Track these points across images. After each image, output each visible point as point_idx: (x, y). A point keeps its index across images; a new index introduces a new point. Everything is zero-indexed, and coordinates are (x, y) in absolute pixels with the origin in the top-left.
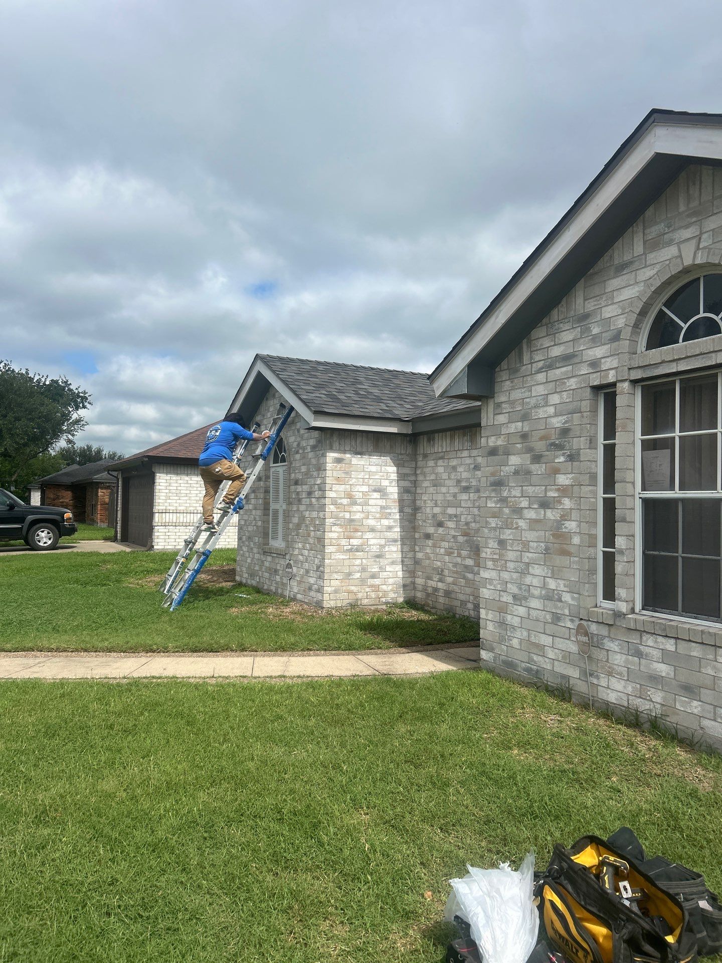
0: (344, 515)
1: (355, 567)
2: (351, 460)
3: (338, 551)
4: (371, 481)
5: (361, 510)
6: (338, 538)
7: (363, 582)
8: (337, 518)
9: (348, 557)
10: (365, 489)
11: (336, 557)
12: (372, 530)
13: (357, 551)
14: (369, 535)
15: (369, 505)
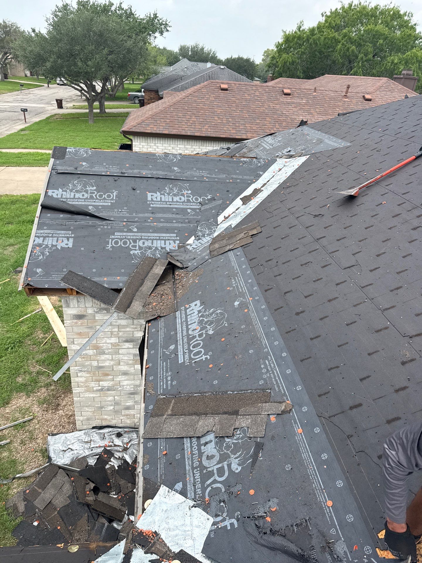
0: (91, 364)
1: (108, 402)
2: (94, 316)
3: (86, 391)
4: (121, 334)
5: (111, 358)
6: (86, 381)
7: (116, 412)
8: (83, 366)
9: (99, 395)
10: (114, 340)
11: (86, 396)
12: (125, 373)
13: (108, 390)
14: (120, 378)
15: (119, 354)
